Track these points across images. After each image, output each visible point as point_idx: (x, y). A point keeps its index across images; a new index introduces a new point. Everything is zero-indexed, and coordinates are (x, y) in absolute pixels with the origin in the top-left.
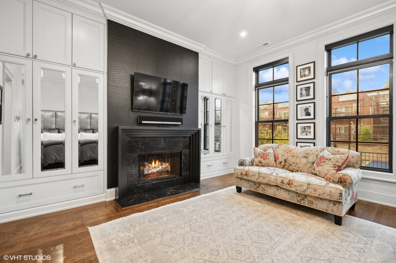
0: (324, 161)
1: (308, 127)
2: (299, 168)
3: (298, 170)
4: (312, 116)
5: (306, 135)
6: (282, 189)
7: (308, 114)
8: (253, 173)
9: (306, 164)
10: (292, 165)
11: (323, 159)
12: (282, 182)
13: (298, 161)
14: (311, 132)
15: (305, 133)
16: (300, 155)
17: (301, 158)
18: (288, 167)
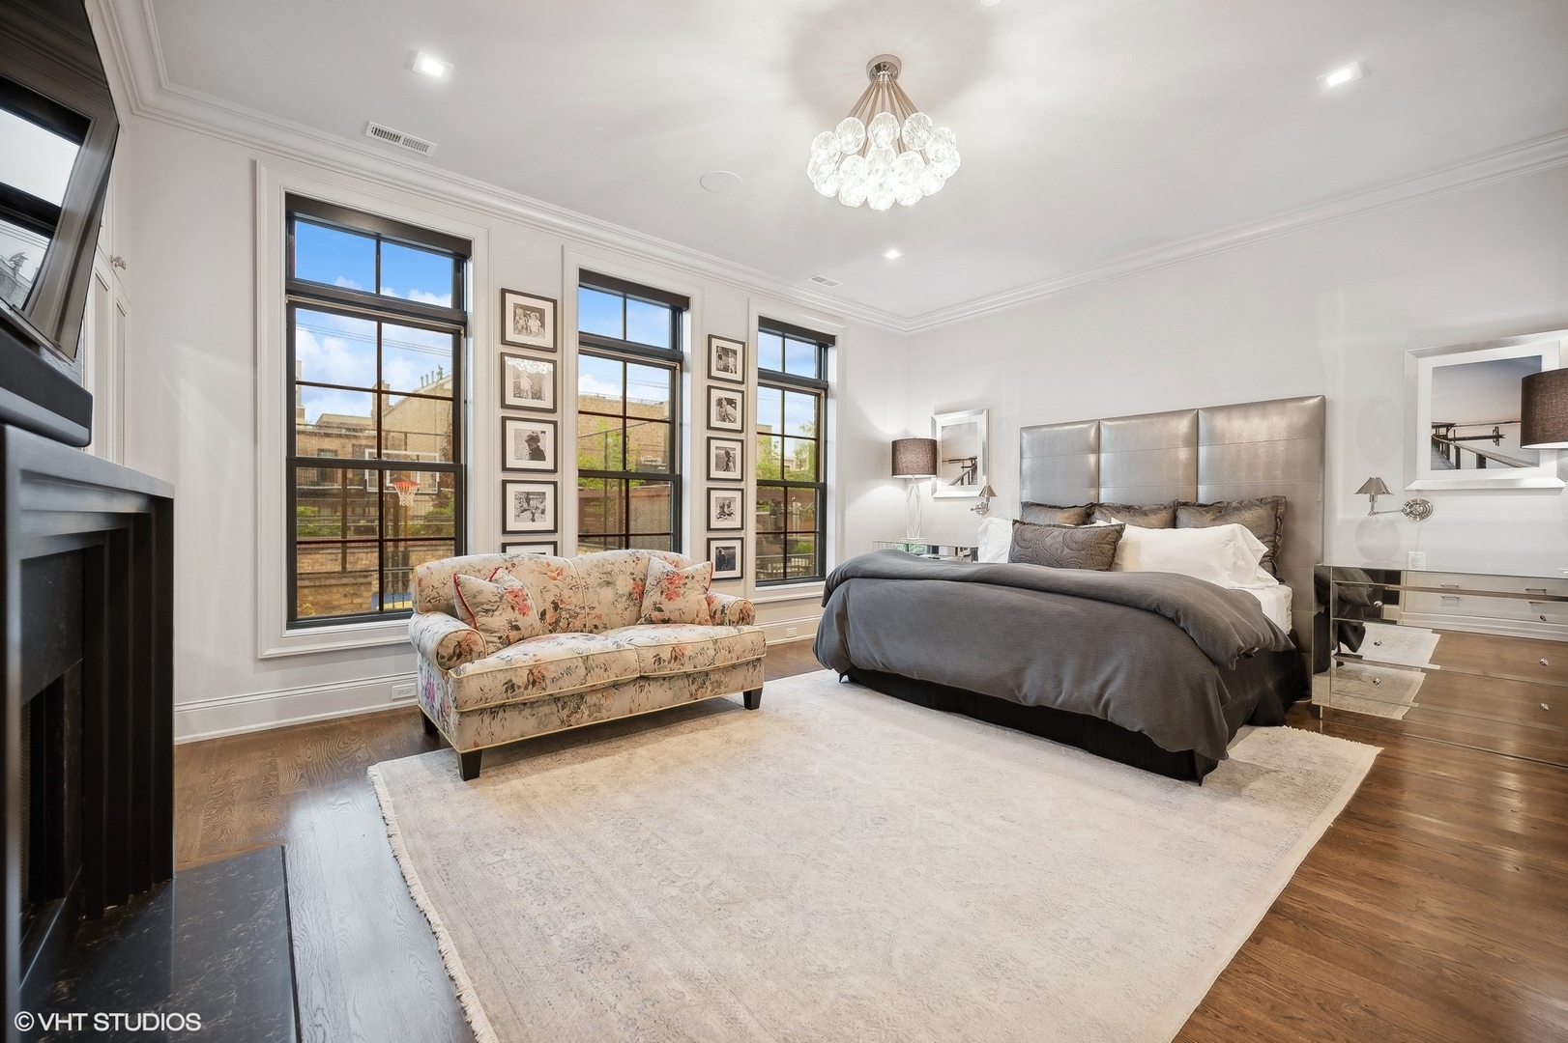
0: (683, 582)
1: (538, 494)
2: (599, 617)
3: (596, 627)
4: (548, 464)
5: (533, 520)
6: (651, 683)
7: (537, 454)
8: (564, 666)
9: (616, 603)
10: (578, 614)
11: (680, 579)
12: (658, 660)
13: (591, 598)
14: (546, 512)
15: (528, 514)
16: (591, 581)
17: (598, 589)
18: (569, 624)
